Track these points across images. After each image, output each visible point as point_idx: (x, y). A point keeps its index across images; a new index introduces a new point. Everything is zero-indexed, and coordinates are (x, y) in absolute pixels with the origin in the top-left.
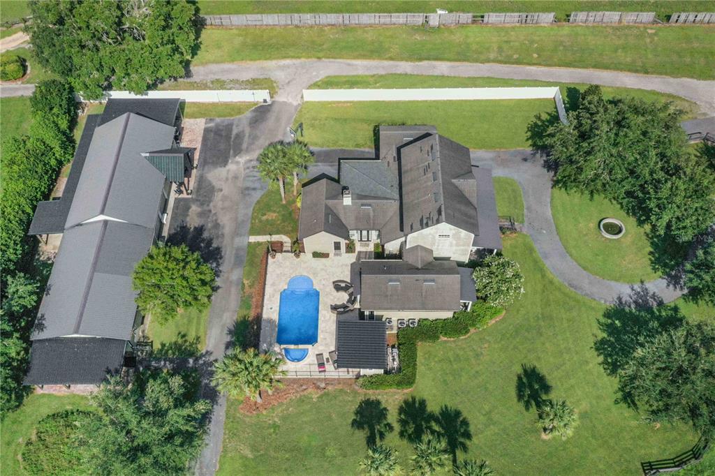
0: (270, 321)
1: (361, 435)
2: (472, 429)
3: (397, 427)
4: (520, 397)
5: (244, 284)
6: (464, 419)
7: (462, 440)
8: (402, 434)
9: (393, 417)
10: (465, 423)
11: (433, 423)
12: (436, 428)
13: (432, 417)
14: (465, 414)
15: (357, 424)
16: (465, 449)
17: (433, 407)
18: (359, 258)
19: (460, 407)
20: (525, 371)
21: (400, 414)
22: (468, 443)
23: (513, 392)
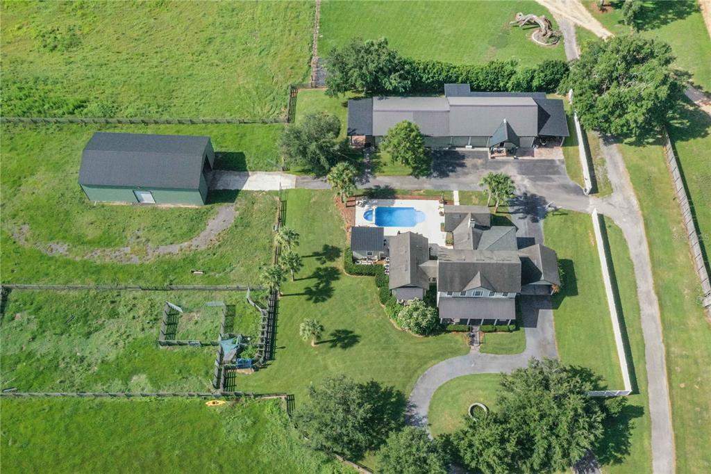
0: (393, 203)
1: (320, 250)
2: (319, 304)
3: (323, 267)
4: (338, 331)
5: (420, 190)
6: (326, 300)
7: (314, 298)
8: (319, 269)
9: (329, 264)
10: (324, 300)
11: (324, 284)
12: (321, 286)
13: (328, 283)
14: (329, 300)
15: (326, 247)
16: (308, 300)
17: (334, 284)
18: (442, 248)
19: (333, 298)
20: (357, 336)
21: (331, 268)
22: (311, 302)
23: (341, 328)
